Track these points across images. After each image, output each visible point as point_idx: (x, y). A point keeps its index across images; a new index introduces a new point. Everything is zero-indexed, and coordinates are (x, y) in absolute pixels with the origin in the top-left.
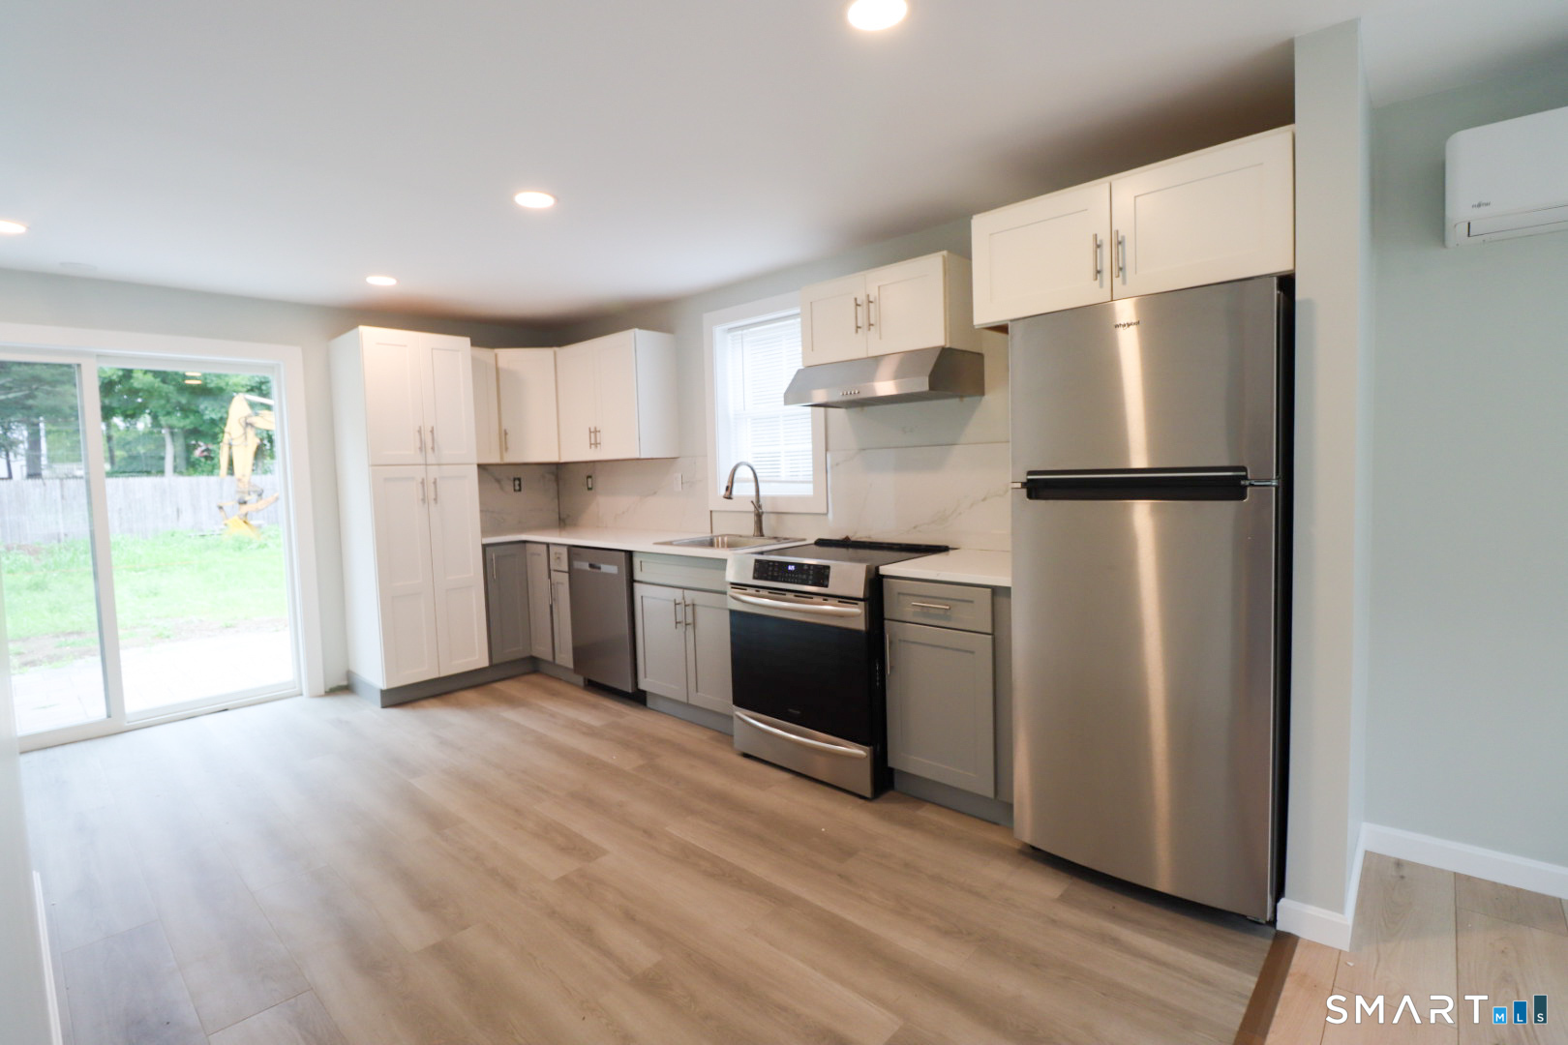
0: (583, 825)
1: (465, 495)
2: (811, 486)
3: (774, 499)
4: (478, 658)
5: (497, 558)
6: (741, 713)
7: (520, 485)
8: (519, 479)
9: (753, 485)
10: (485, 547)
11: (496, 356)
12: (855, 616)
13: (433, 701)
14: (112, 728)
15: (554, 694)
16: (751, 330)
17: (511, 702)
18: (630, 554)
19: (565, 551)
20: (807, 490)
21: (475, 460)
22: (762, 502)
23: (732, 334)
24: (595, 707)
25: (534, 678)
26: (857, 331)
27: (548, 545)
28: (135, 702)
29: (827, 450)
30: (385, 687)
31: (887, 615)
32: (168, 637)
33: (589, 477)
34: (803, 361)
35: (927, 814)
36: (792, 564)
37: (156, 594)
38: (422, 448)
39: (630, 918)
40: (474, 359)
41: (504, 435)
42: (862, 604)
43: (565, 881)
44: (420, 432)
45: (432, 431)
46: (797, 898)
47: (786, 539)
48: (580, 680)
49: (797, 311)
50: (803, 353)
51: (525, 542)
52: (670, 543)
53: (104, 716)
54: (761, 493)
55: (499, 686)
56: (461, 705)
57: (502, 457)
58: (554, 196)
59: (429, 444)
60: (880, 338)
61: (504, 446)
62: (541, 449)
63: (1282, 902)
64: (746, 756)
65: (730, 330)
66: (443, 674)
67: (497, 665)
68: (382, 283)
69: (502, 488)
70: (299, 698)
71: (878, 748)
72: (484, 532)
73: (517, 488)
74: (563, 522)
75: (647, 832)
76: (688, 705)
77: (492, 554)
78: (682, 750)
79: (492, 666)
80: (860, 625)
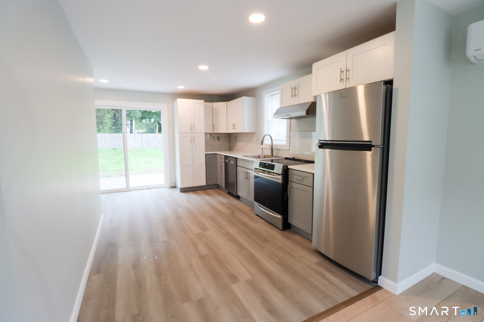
0: (208, 224)
1: (201, 141)
2: (286, 142)
3: (277, 145)
4: (203, 183)
5: (209, 158)
6: (256, 203)
7: (219, 139)
8: (219, 137)
9: (271, 141)
10: (206, 155)
11: (212, 104)
12: (279, 179)
13: (192, 192)
14: (127, 190)
15: (219, 194)
16: (275, 96)
17: (209, 194)
18: (236, 158)
19: (224, 157)
20: (284, 143)
21: (204, 132)
22: (273, 146)
23: (271, 97)
24: (227, 198)
25: (217, 190)
26: (292, 97)
27: (221, 155)
28: (132, 185)
29: (290, 131)
30: (181, 187)
31: (289, 179)
32: (149, 172)
33: (236, 137)
34: (280, 105)
35: (296, 237)
36: (267, 163)
37: (150, 162)
38: (191, 129)
39: (206, 244)
40: (205, 105)
41: (213, 125)
42: (281, 176)
43: (197, 234)
44: (191, 125)
45: (194, 125)
46: (246, 248)
47: (278, 157)
48: (227, 191)
49: (279, 92)
50: (280, 103)
51: (216, 154)
52: (246, 156)
53: (126, 187)
54: (273, 143)
55: (208, 190)
56: (197, 194)
57: (213, 131)
58: (209, 67)
59: (193, 128)
60: (298, 99)
61: (213, 129)
62: (223, 129)
63: (380, 277)
64: (257, 215)
65: (270, 96)
66: (195, 186)
67: (208, 185)
68: (181, 88)
69: (214, 139)
70: (165, 188)
71: (285, 216)
72: (206, 151)
73: (218, 139)
74: (230, 149)
75: (221, 228)
76: (247, 200)
77: (208, 157)
78: (242, 211)
79: (207, 185)
80: (280, 181)
